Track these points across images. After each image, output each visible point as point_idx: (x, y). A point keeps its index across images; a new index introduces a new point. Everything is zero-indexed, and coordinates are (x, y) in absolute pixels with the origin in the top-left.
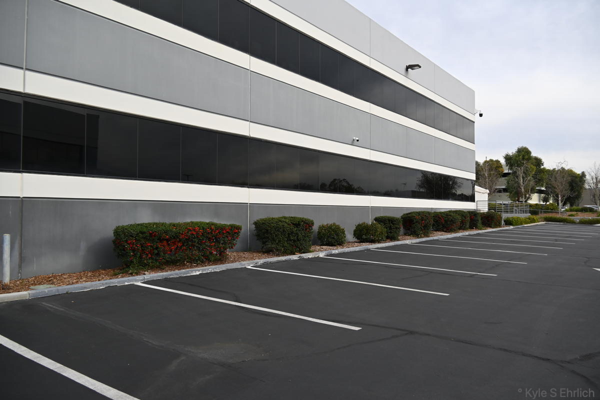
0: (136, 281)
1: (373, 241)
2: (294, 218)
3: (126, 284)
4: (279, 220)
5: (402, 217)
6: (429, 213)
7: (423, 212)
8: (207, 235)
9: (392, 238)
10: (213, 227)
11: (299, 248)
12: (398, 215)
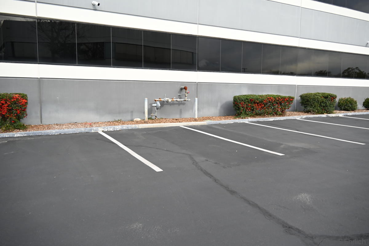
0: (245, 121)
2: (324, 93)
3: (241, 122)
4: (315, 95)
8: (277, 101)
10: (279, 97)
11: (326, 111)
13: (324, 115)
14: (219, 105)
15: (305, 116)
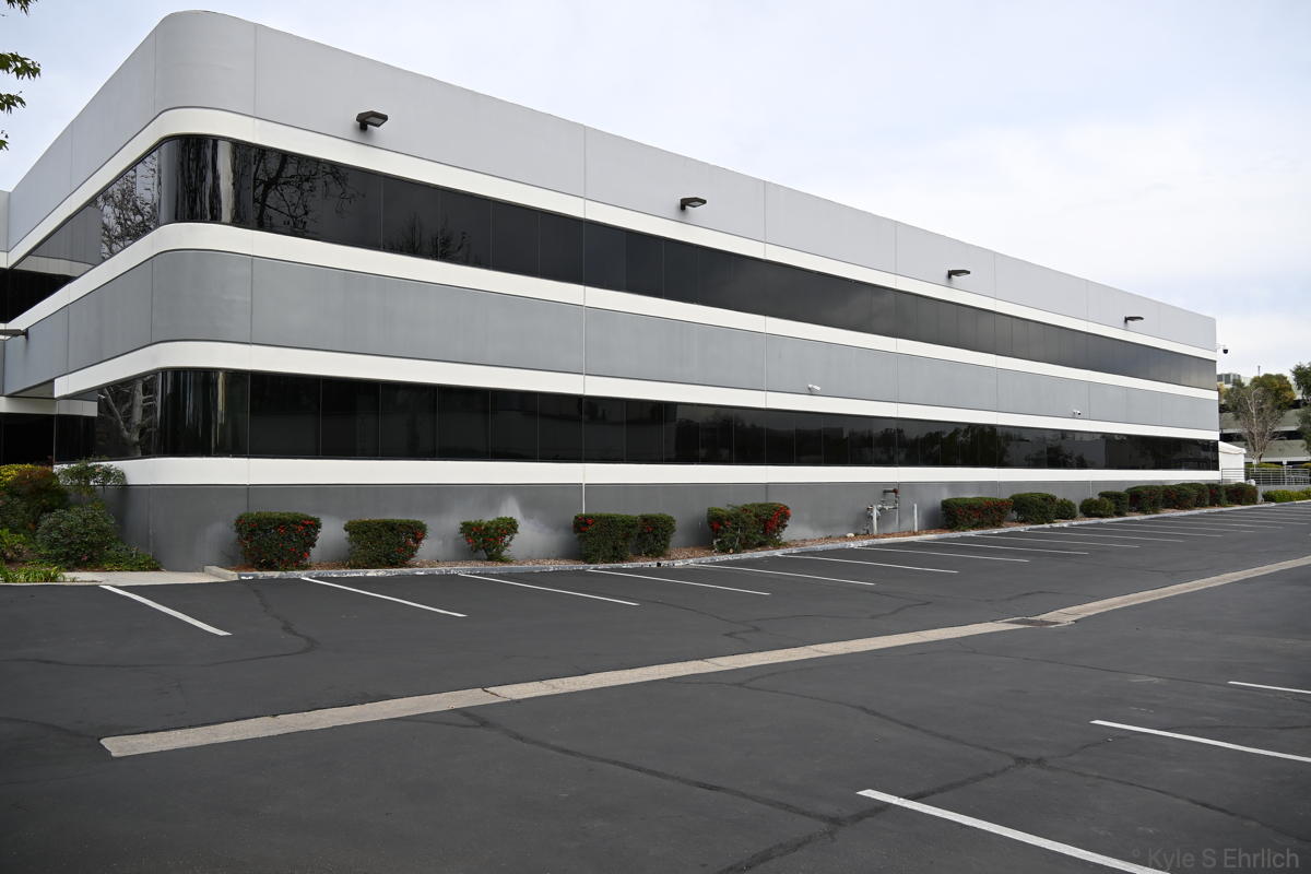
0: (970, 534)
1: (1101, 516)
2: (1040, 493)
4: (1030, 496)
5: (1127, 491)
6: (1157, 487)
7: (1151, 487)
9: (1119, 514)
10: (998, 501)
11: (1047, 519)
12: (1122, 490)
13: (1047, 526)
14: (922, 513)
15: (1028, 527)
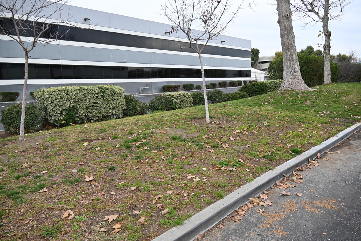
0: (167, 93)
2: (190, 84)
4: (187, 84)
5: (219, 83)
8: (175, 87)
9: (214, 88)
11: (191, 89)
14: (158, 89)
